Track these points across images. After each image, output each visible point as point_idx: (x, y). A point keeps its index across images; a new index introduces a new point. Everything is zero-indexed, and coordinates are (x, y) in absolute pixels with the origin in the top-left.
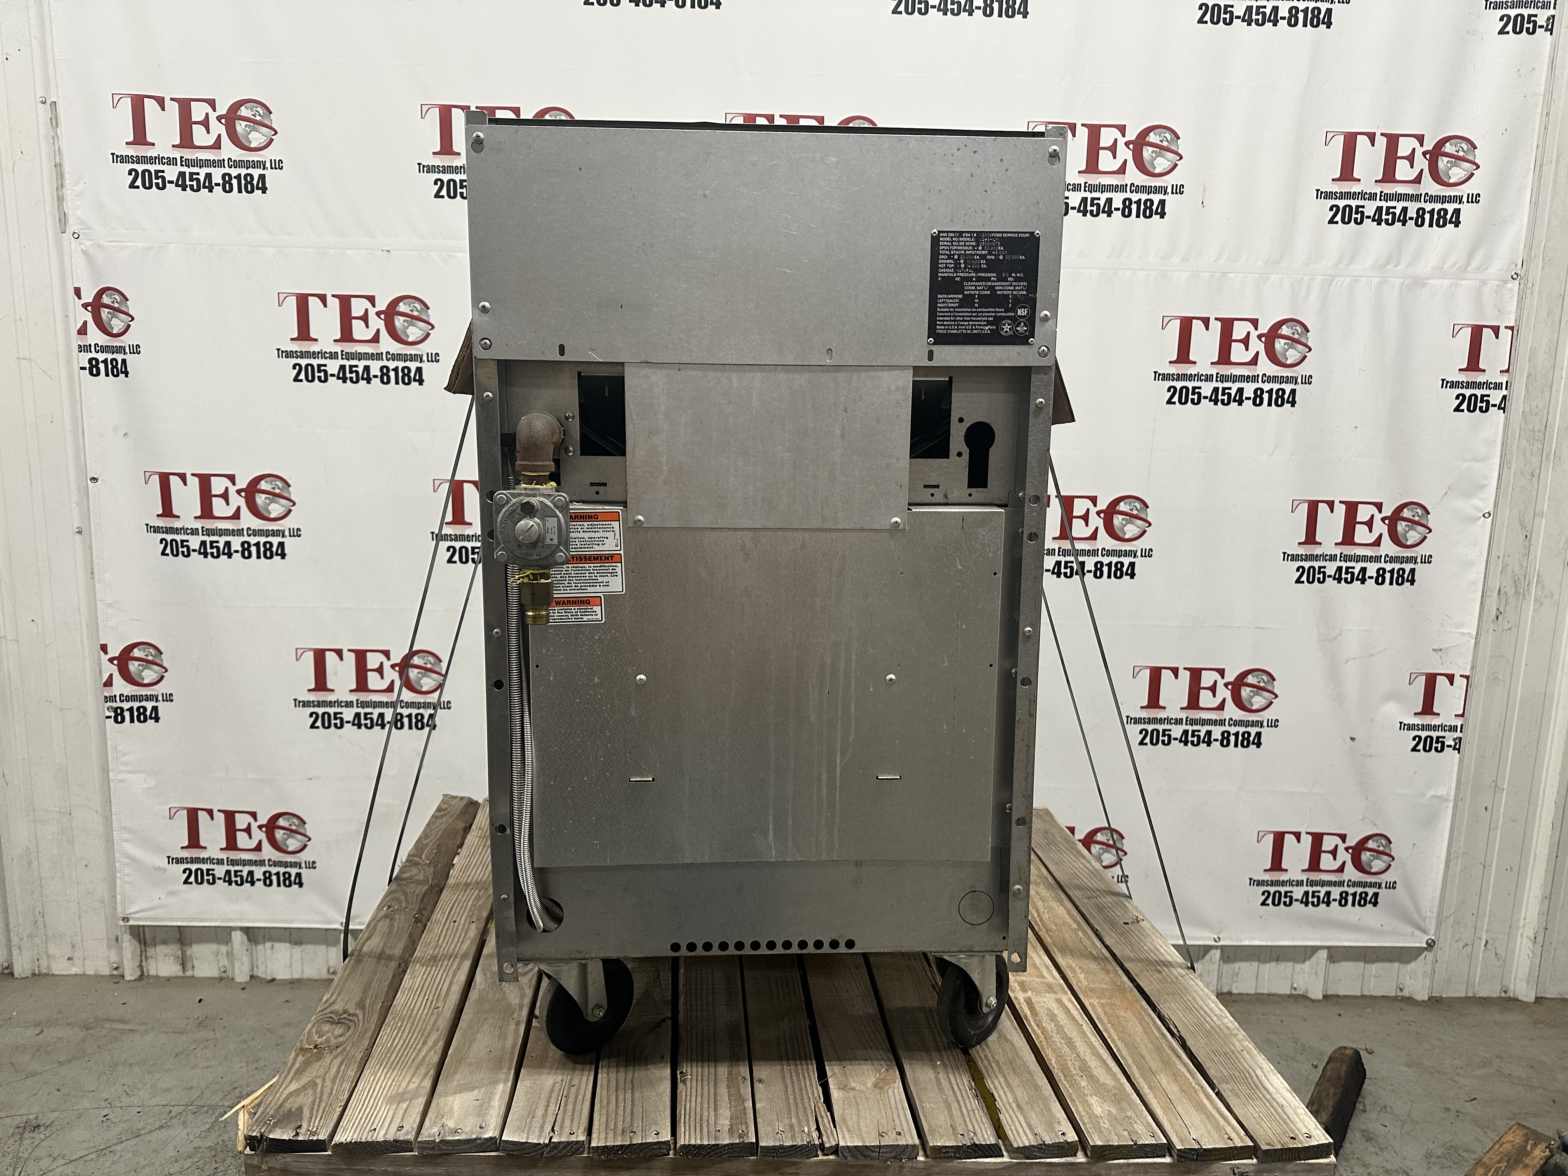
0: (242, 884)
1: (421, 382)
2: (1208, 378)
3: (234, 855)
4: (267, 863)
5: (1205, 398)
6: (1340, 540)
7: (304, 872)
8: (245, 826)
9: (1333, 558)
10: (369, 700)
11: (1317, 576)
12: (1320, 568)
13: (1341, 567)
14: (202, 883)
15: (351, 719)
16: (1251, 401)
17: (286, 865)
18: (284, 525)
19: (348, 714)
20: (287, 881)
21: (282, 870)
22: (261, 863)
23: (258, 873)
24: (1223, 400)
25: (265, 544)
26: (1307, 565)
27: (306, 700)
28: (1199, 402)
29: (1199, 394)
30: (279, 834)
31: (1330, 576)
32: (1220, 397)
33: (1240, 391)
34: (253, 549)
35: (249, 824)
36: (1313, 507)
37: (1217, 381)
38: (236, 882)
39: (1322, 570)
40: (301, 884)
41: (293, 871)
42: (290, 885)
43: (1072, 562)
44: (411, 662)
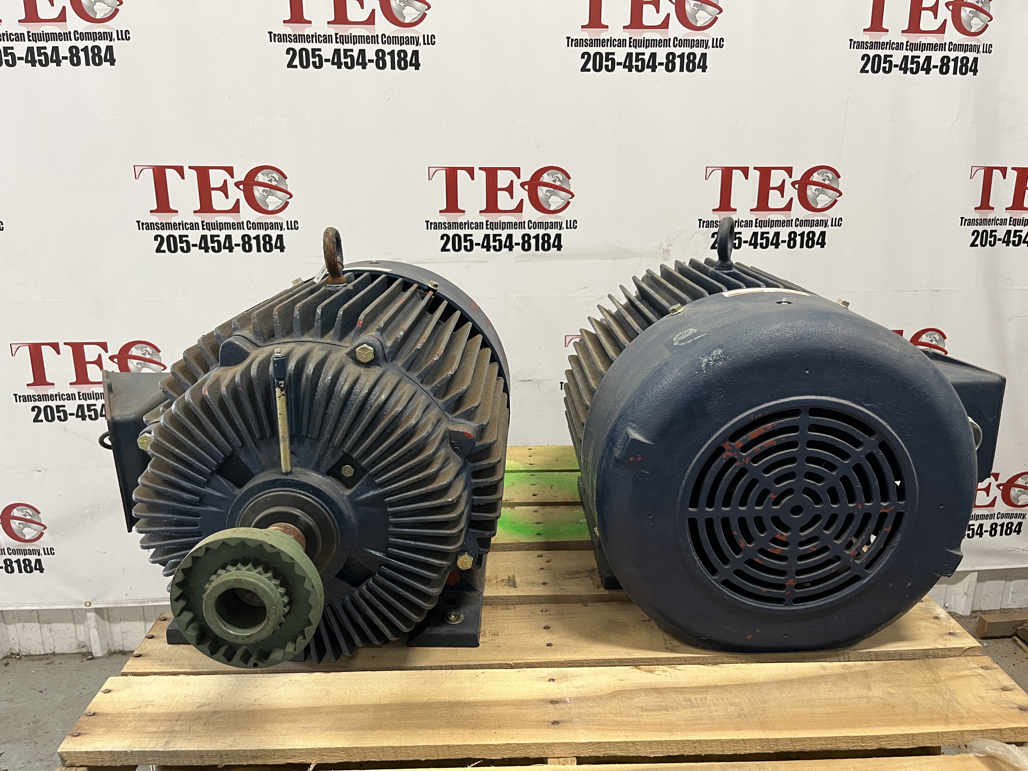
1: (112, 62)
2: (899, 46)
4: (6, 552)
5: (896, 66)
6: (1010, 205)
7: (43, 558)
9: (1003, 222)
11: (989, 239)
12: (992, 231)
13: (1010, 231)
16: (938, 69)
17: (25, 552)
20: (27, 567)
21: (22, 557)
24: (912, 69)
26: (980, 229)
28: (890, 71)
29: (891, 62)
30: (15, 524)
31: (999, 240)
32: (909, 66)
33: (928, 59)
36: (989, 172)
37: (907, 50)
39: (994, 233)
40: (41, 570)
41: (33, 558)
42: (31, 571)
43: (768, 233)
44: (130, 353)
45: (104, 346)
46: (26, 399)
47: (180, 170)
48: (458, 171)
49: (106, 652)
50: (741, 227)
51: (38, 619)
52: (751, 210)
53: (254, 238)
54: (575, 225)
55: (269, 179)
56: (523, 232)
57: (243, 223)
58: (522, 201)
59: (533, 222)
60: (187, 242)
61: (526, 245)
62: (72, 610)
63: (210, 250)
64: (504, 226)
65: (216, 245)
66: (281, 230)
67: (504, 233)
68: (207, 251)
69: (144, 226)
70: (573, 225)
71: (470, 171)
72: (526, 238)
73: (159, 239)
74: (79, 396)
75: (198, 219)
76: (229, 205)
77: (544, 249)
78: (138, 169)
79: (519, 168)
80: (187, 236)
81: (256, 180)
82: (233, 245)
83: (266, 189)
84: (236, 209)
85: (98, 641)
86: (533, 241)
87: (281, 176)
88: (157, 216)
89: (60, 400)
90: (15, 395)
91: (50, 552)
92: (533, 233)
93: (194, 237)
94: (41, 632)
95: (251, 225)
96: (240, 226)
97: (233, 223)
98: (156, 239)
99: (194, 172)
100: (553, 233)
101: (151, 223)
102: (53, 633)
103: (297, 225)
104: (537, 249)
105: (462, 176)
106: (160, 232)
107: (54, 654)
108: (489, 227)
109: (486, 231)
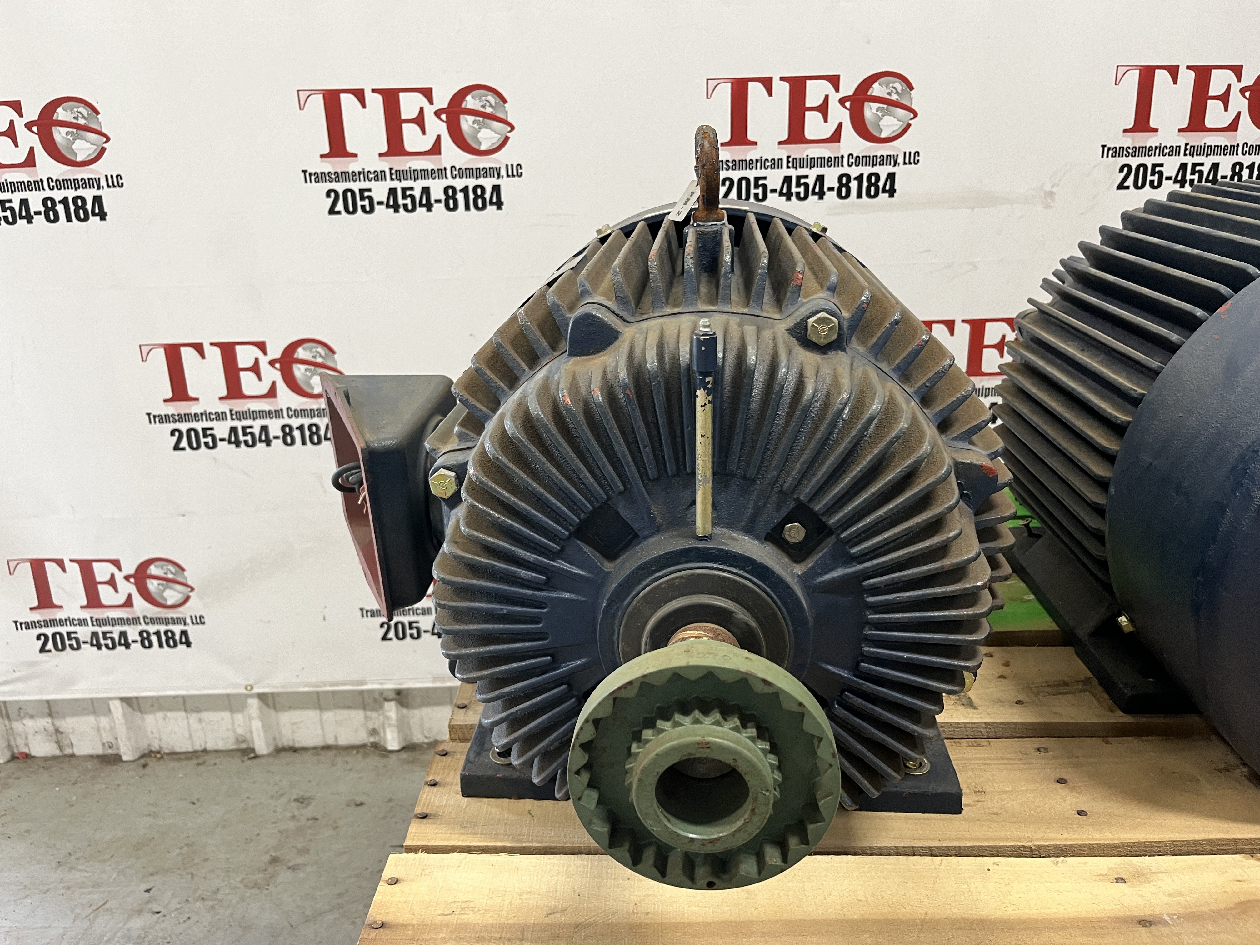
0: (114, 647)
3: (99, 614)
4: (142, 621)
7: (191, 629)
8: (107, 578)
10: (246, 409)
14: (64, 648)
15: (226, 436)
17: (166, 621)
18: (99, 170)
19: (221, 429)
20: (170, 640)
21: (162, 628)
22: (135, 621)
23: (133, 633)
25: (75, 199)
27: (163, 414)
30: (153, 585)
34: (60, 208)
35: (113, 575)
38: (107, 646)
40: (188, 644)
41: (177, 629)
42: (175, 646)
43: (1202, 164)
44: (296, 356)
45: (261, 346)
46: (163, 419)
47: (359, 95)
48: (750, 84)
49: (271, 749)
50: (1163, 155)
51: (185, 707)
52: (1180, 130)
53: (461, 191)
54: (917, 158)
55: (482, 104)
56: (841, 170)
57: (445, 169)
58: (840, 125)
59: (855, 156)
60: (370, 199)
61: (844, 190)
62: (228, 695)
63: (401, 210)
64: (813, 162)
65: (408, 201)
66: (498, 177)
67: (812, 174)
68: (396, 211)
69: (313, 178)
70: (913, 159)
71: (767, 83)
72: (844, 180)
73: (333, 195)
74: (232, 415)
75: (384, 165)
76: (427, 143)
77: (869, 195)
78: (303, 95)
79: (838, 76)
80: (369, 190)
81: (463, 106)
82: (433, 202)
83: (478, 118)
84: (436, 149)
85: (262, 734)
86: (854, 185)
87: (498, 100)
88: (329, 162)
89: (207, 420)
90: (149, 414)
91: (199, 621)
92: (854, 172)
93: (379, 191)
94: (188, 722)
95: (456, 172)
96: (441, 173)
97: (432, 170)
98: (328, 195)
99: (379, 98)
100: (883, 171)
101: (322, 173)
102: (204, 725)
103: (520, 171)
104: (859, 196)
105: (755, 90)
106: (334, 186)
107: (205, 751)
108: (790, 165)
109: (786, 172)
